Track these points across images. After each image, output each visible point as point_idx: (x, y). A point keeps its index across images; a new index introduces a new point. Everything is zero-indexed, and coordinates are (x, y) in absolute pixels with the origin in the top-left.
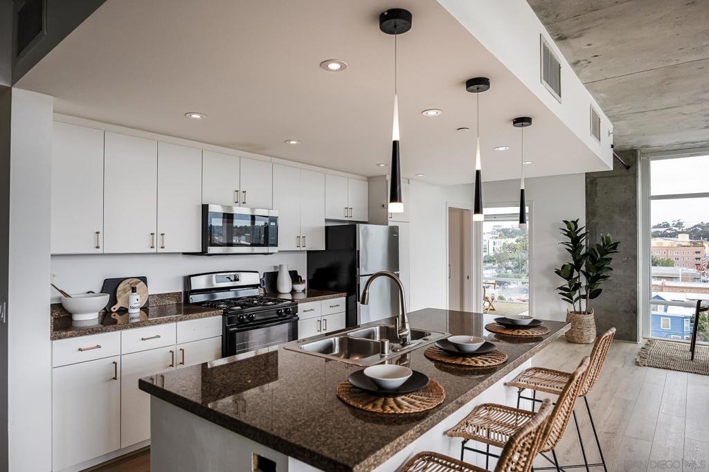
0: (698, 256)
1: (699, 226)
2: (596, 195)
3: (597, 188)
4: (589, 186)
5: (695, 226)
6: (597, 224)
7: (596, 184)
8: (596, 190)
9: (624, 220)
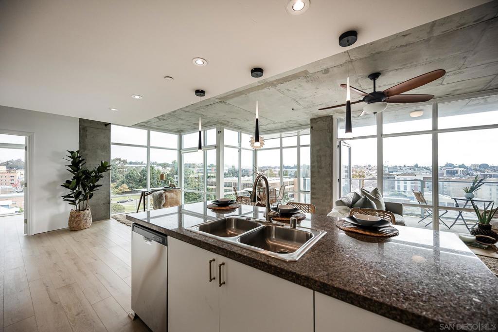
0: (12, 178)
1: (10, 161)
2: (86, 136)
3: (87, 133)
4: (81, 131)
5: (8, 162)
6: (87, 155)
7: (87, 131)
8: (87, 134)
9: (103, 154)
